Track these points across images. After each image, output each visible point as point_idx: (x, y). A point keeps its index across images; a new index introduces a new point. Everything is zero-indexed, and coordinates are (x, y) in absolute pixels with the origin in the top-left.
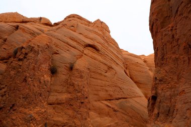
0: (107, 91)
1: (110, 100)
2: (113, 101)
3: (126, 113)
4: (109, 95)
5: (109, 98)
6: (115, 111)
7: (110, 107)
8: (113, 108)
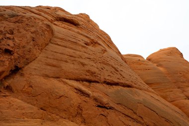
0: (83, 65)
1: (90, 81)
2: (97, 85)
3: (135, 117)
4: (88, 71)
5: (87, 77)
6: (102, 106)
7: (88, 95)
8: (95, 99)
